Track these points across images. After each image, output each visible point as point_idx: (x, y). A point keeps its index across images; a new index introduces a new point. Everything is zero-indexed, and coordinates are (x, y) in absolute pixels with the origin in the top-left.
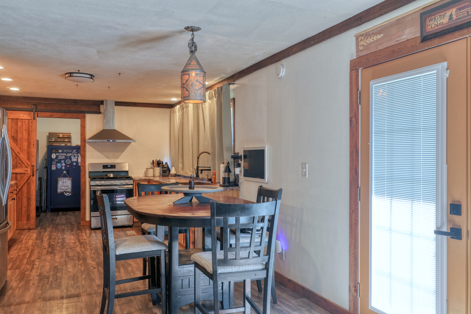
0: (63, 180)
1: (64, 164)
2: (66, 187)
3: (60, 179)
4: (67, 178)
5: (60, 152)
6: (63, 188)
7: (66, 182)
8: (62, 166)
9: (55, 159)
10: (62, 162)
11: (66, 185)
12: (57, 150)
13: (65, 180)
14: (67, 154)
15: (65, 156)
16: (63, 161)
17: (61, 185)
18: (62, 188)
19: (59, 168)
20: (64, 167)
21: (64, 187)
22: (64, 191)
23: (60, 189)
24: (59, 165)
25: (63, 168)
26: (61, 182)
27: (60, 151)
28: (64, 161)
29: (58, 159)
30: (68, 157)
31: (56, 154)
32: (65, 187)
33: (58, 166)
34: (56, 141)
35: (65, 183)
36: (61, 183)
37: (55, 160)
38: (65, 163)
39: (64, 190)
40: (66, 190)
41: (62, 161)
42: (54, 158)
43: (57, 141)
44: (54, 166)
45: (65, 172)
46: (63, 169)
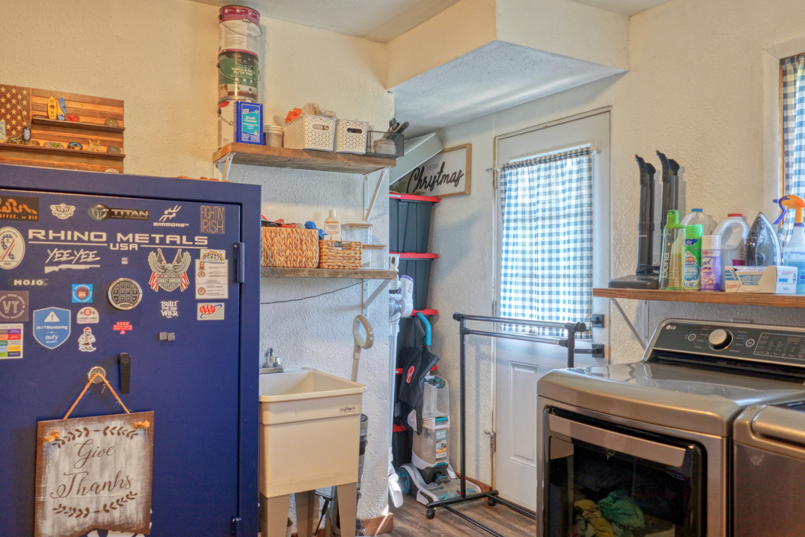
0: (81, 440)
1: (89, 316)
2: (109, 486)
3: (62, 434)
4: (116, 423)
5: (63, 216)
6: (84, 501)
7: (106, 452)
8: (78, 330)
9: (23, 270)
10: (75, 299)
11: (107, 477)
12: (33, 203)
13: (97, 439)
14: (112, 239)
15: (102, 252)
16: (81, 293)
17: (66, 481)
18: (75, 500)
19: (51, 342)
20: (93, 339)
21: (90, 495)
22: (89, 521)
23: (60, 509)
24: (52, 317)
25: (82, 340)
26: (69, 454)
27: (63, 211)
28: (89, 287)
29: (43, 276)
30: (125, 261)
31: (31, 233)
32: (96, 488)
33: (45, 332)
34: (18, 143)
35: (96, 461)
36: (65, 467)
37: (17, 282)
38: (100, 301)
39: (92, 515)
40: (104, 518)
41: (76, 287)
42: (14, 264)
43: (30, 145)
44: (10, 333)
45: (97, 374)
46: (82, 348)
